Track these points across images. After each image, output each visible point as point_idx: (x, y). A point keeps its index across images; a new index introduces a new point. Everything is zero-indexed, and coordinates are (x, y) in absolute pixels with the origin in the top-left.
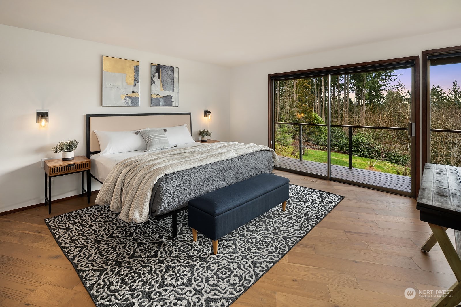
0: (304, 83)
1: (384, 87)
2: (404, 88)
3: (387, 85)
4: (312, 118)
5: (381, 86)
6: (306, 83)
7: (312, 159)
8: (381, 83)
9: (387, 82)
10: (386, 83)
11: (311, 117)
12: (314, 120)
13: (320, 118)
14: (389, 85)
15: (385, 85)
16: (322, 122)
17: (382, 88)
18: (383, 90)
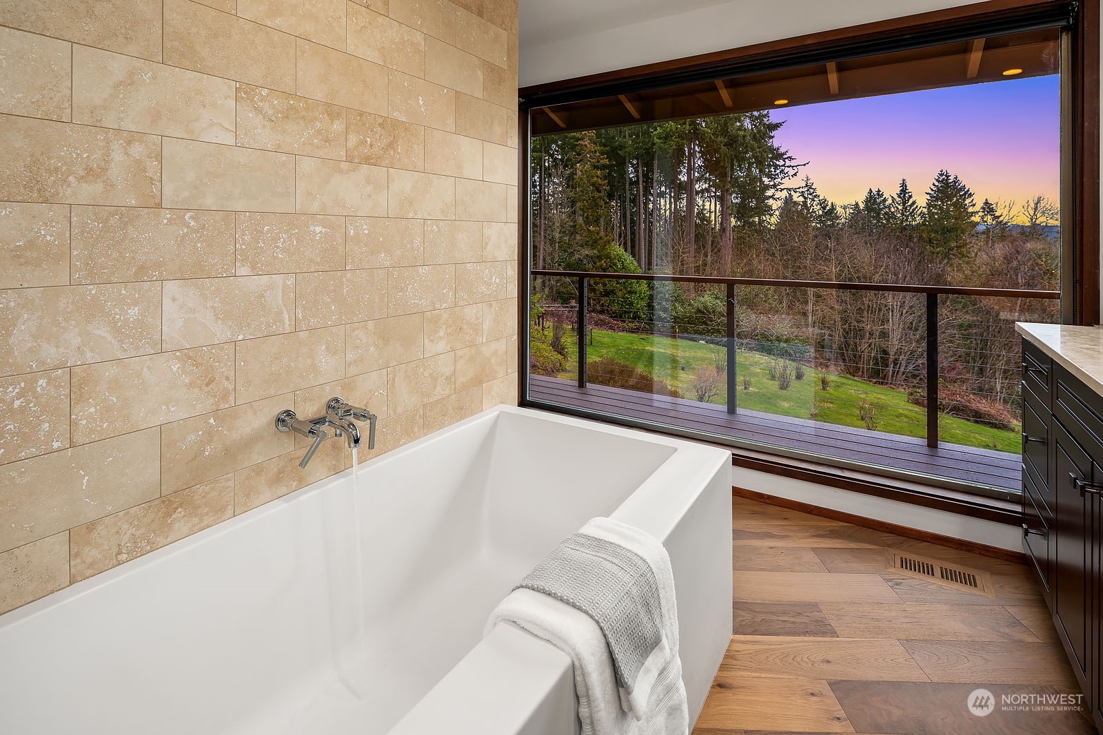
0: (593, 177)
1: (773, 190)
2: (815, 194)
3: (778, 187)
4: (610, 258)
5: (767, 187)
6: (597, 177)
7: (600, 354)
8: (766, 180)
9: (779, 180)
10: (775, 181)
11: (608, 256)
12: (615, 264)
13: (628, 258)
14: (782, 187)
15: (775, 186)
16: (632, 268)
17: (769, 193)
18: (770, 197)
